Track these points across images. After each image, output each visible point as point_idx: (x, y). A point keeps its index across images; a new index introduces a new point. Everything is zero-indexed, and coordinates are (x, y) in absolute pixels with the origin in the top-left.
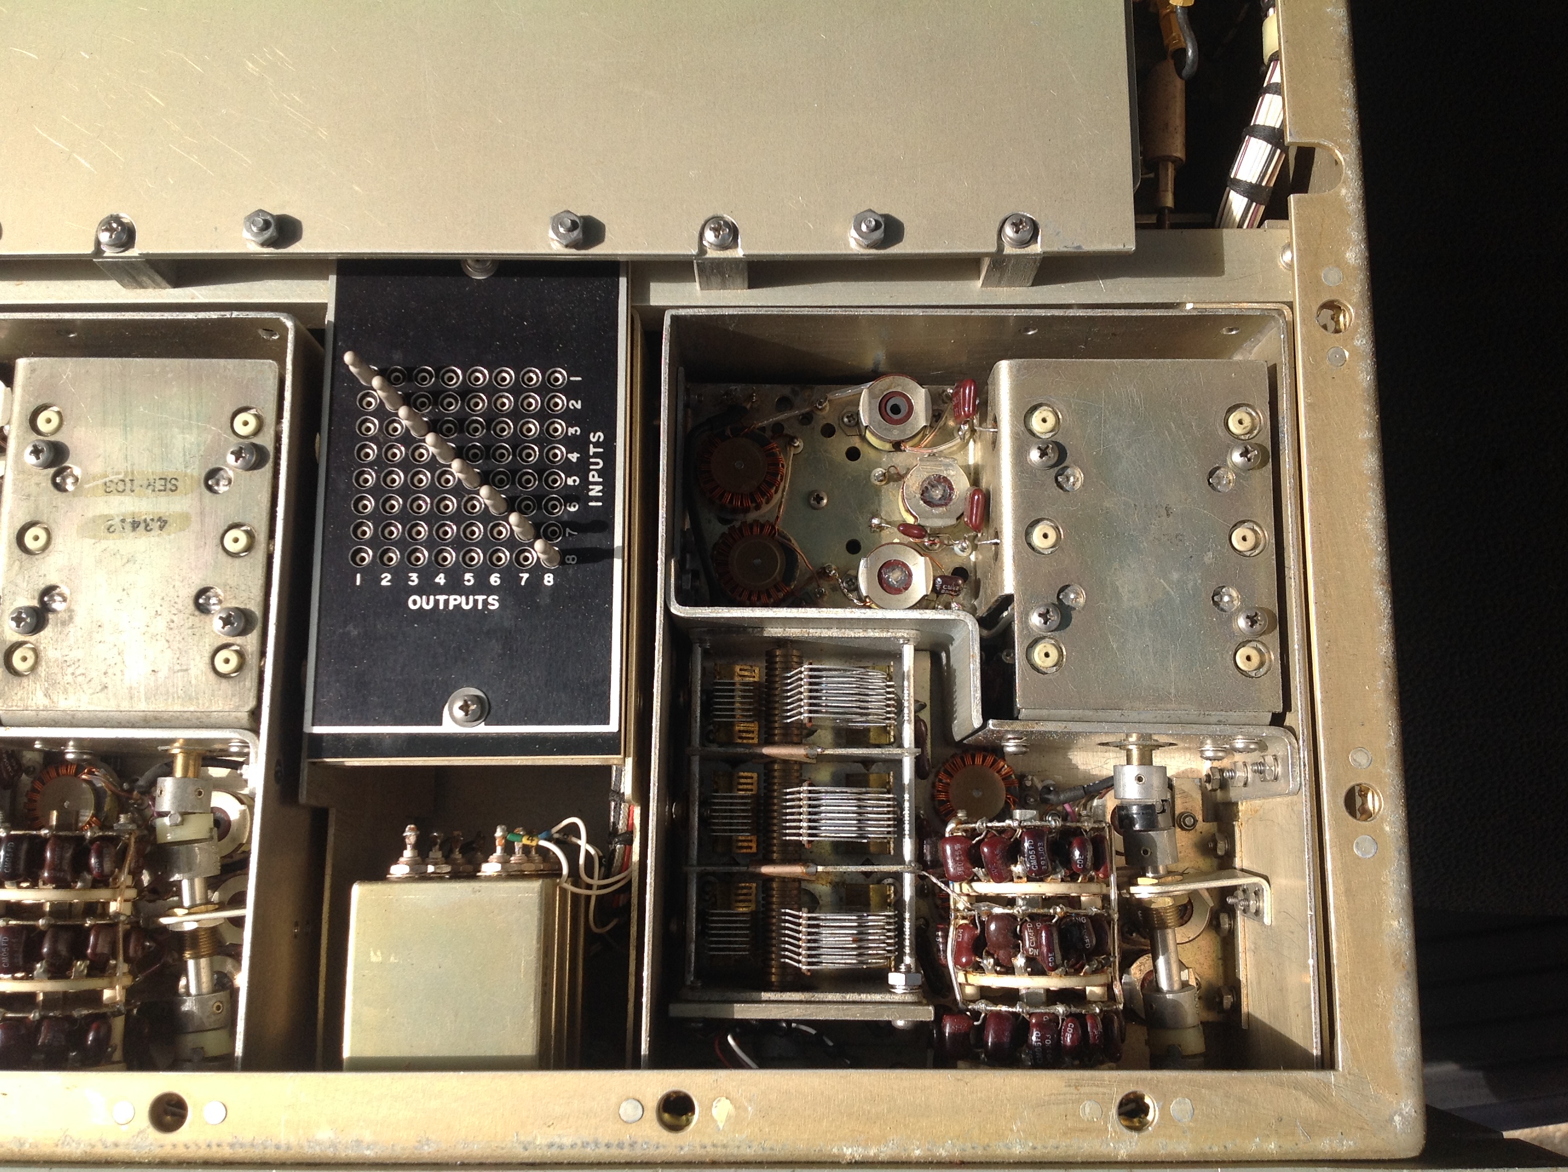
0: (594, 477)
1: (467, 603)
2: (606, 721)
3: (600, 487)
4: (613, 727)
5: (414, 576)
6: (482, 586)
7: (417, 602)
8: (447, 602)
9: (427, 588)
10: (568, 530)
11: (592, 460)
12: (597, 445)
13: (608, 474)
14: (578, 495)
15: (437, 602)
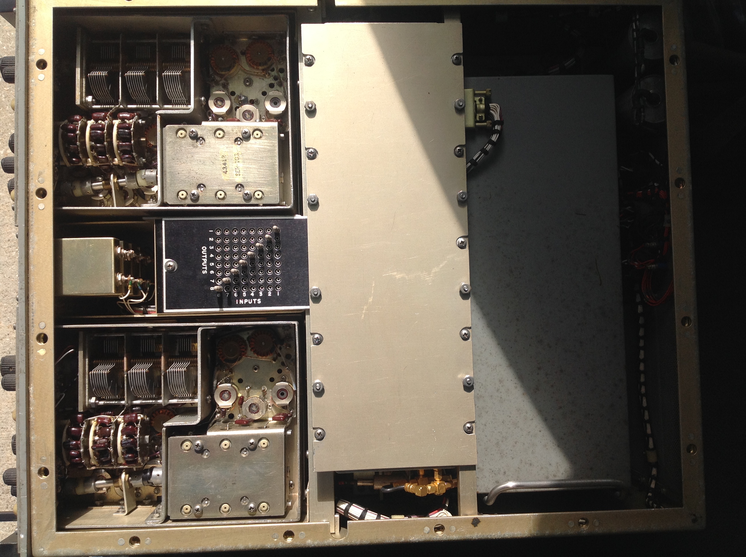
0: (246, 301)
1: (204, 264)
2: (167, 308)
3: (242, 303)
4: (165, 311)
5: (213, 248)
6: (210, 268)
7: (204, 249)
8: (205, 258)
9: (209, 252)
10: (228, 294)
11: (251, 300)
12: (257, 301)
13: (247, 305)
14: (240, 296)
15: (204, 255)
